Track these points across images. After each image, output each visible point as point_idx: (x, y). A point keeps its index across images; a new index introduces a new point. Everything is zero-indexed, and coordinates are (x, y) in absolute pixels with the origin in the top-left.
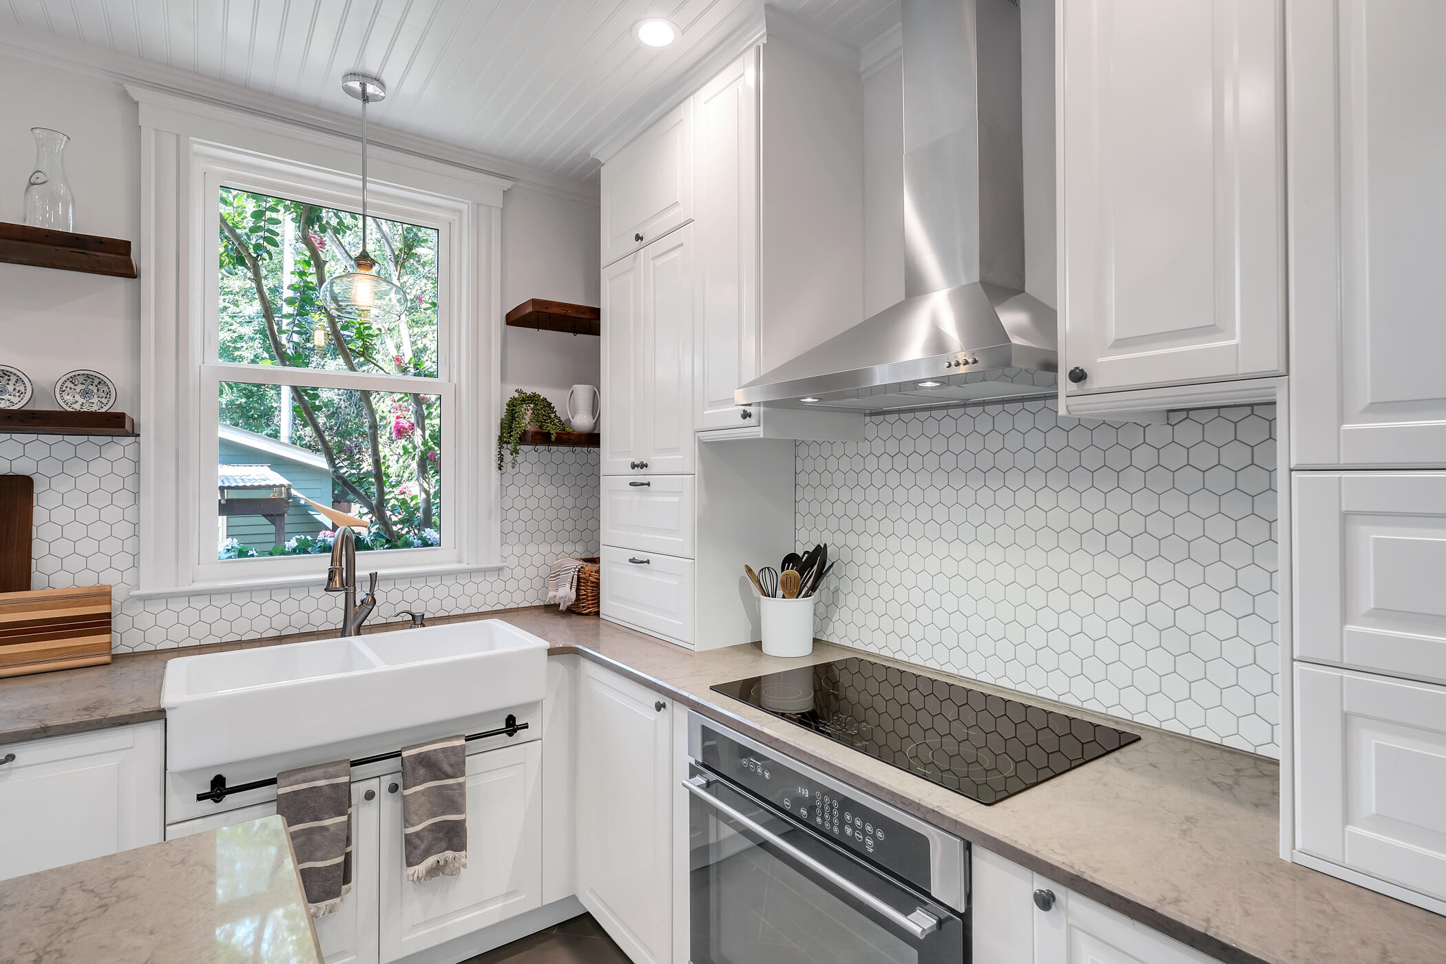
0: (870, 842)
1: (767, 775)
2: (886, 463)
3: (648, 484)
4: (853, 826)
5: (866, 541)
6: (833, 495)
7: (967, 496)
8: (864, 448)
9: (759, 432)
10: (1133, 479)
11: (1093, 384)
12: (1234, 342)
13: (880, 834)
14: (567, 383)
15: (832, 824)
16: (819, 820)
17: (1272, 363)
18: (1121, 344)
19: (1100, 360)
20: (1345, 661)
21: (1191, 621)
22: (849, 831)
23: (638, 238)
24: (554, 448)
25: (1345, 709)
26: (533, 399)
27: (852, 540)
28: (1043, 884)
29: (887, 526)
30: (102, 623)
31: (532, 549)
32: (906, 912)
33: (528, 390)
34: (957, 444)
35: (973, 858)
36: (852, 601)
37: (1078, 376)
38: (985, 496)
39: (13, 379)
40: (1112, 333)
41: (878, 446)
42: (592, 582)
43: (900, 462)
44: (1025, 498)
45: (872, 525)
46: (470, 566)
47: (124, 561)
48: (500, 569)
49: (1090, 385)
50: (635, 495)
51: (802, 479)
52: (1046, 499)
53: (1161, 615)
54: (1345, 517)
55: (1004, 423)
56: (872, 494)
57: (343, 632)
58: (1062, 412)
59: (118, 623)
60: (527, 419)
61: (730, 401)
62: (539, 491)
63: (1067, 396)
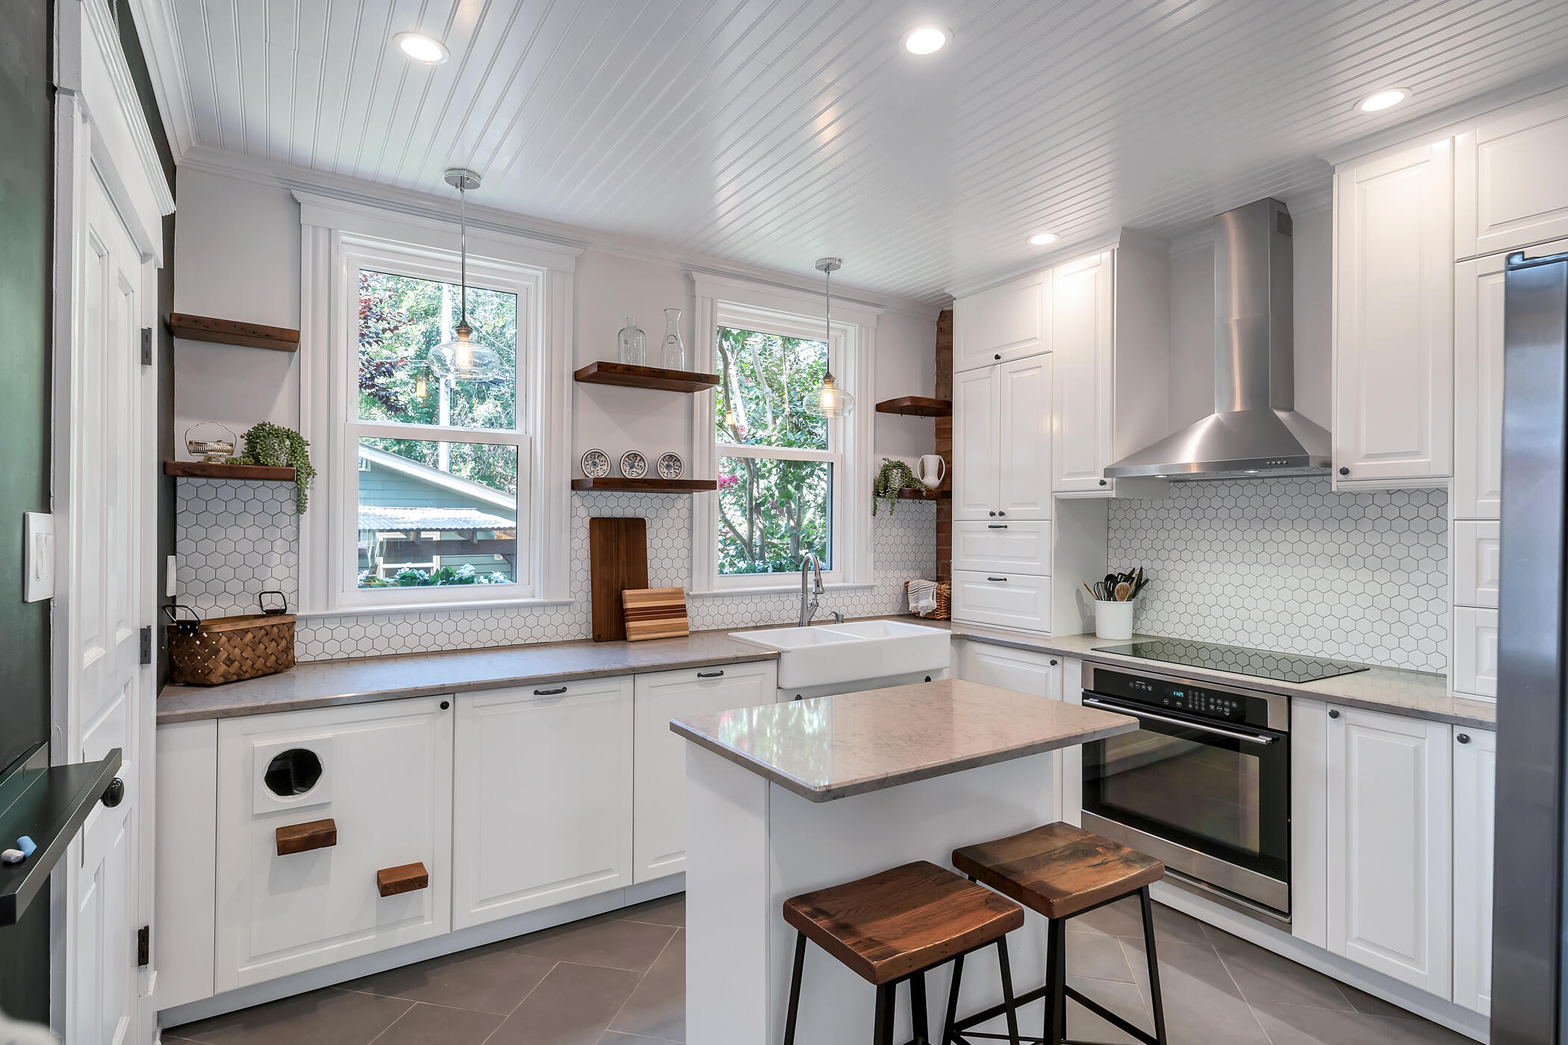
0: (1227, 710)
1: (1150, 689)
2: (1187, 513)
3: (1006, 527)
4: (1216, 704)
5: (1169, 565)
6: (1141, 534)
7: (1250, 535)
8: (1169, 503)
9: (1113, 494)
10: (1366, 525)
11: (1352, 476)
12: (1428, 460)
13: (1234, 705)
14: (918, 453)
15: (1200, 706)
16: (1190, 706)
17: (1447, 471)
18: (1368, 457)
19: (1357, 464)
20: (1478, 603)
21: (1399, 603)
22: (1212, 707)
23: (997, 357)
24: (924, 501)
25: (1477, 624)
26: (900, 465)
27: (1158, 565)
28: (1331, 708)
29: (1187, 555)
30: (680, 611)
31: (890, 574)
32: (1256, 735)
33: (894, 459)
34: (1243, 502)
35: (1292, 707)
36: (1157, 605)
37: (1345, 472)
38: (1264, 535)
39: (639, 458)
40: (1364, 451)
41: (1180, 503)
42: (945, 597)
43: (1198, 514)
44: (1293, 536)
45: (1175, 555)
46: (855, 584)
47: (684, 573)
48: (872, 587)
49: (1350, 476)
50: (993, 535)
51: (1114, 524)
52: (1307, 536)
53: (1382, 602)
54: (1478, 540)
55: (1277, 489)
56: (1175, 534)
57: (800, 624)
58: (1334, 489)
59: (691, 610)
60: (896, 481)
61: (1092, 473)
62: (894, 531)
63: (1337, 482)
